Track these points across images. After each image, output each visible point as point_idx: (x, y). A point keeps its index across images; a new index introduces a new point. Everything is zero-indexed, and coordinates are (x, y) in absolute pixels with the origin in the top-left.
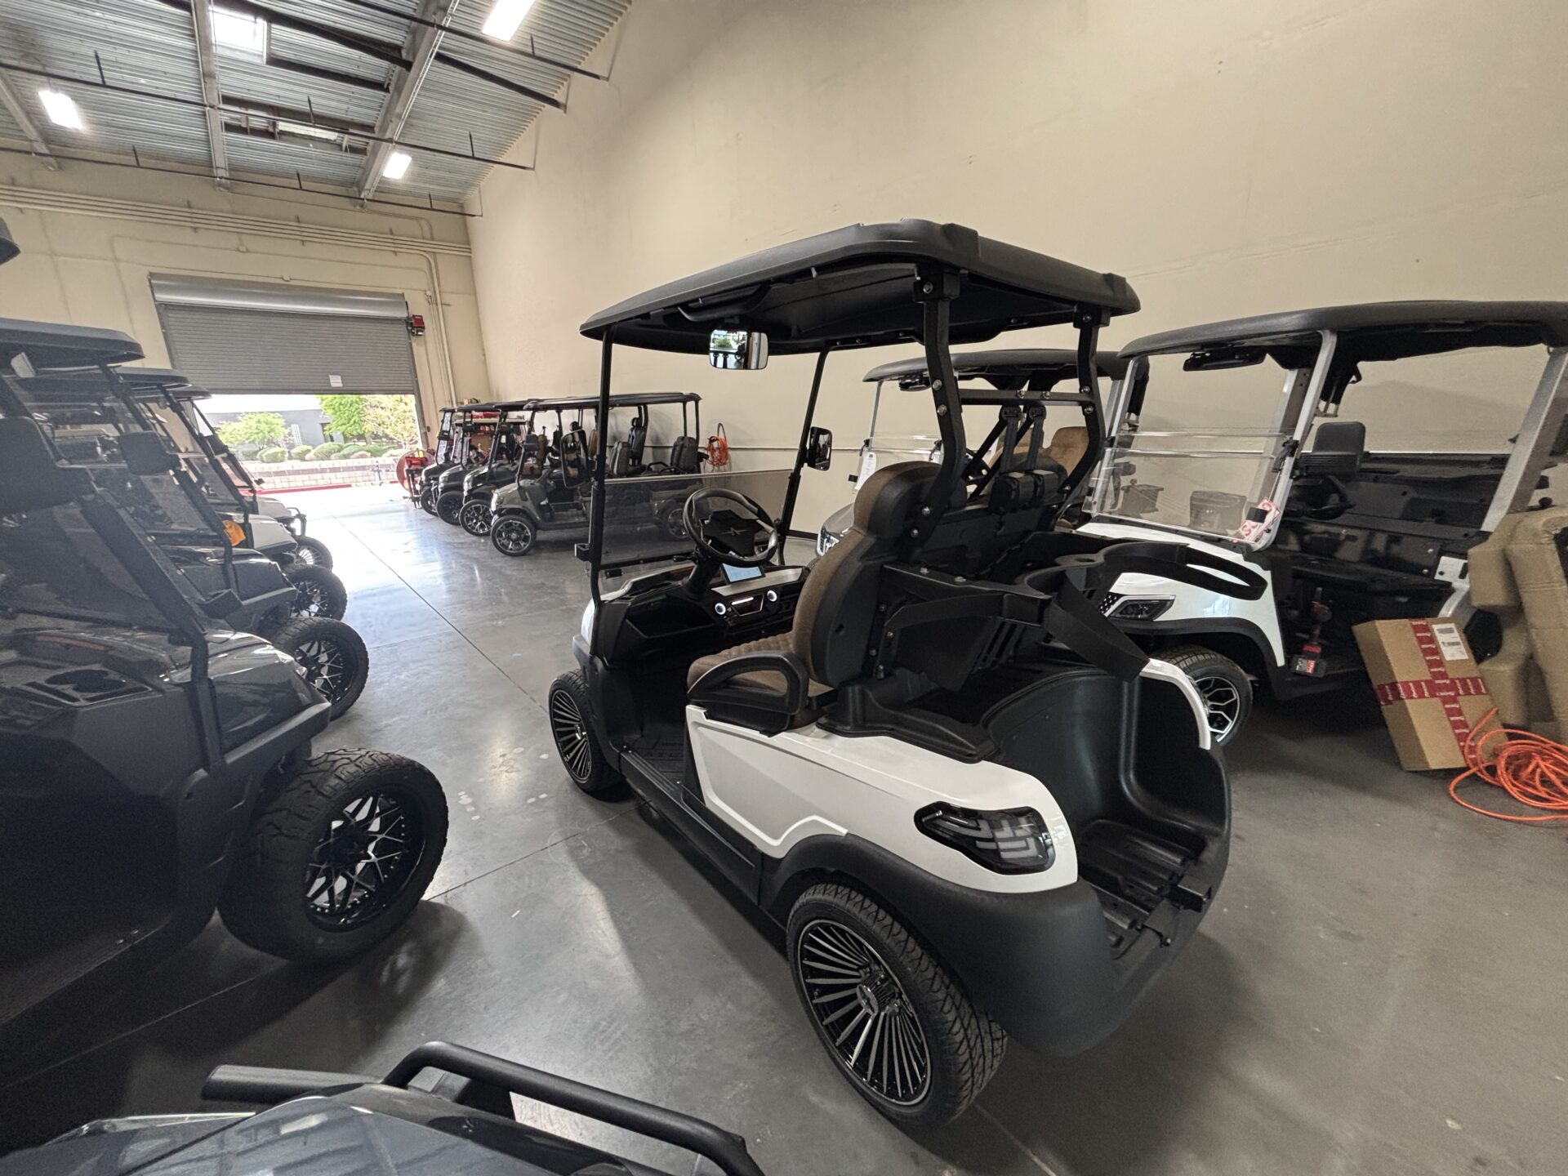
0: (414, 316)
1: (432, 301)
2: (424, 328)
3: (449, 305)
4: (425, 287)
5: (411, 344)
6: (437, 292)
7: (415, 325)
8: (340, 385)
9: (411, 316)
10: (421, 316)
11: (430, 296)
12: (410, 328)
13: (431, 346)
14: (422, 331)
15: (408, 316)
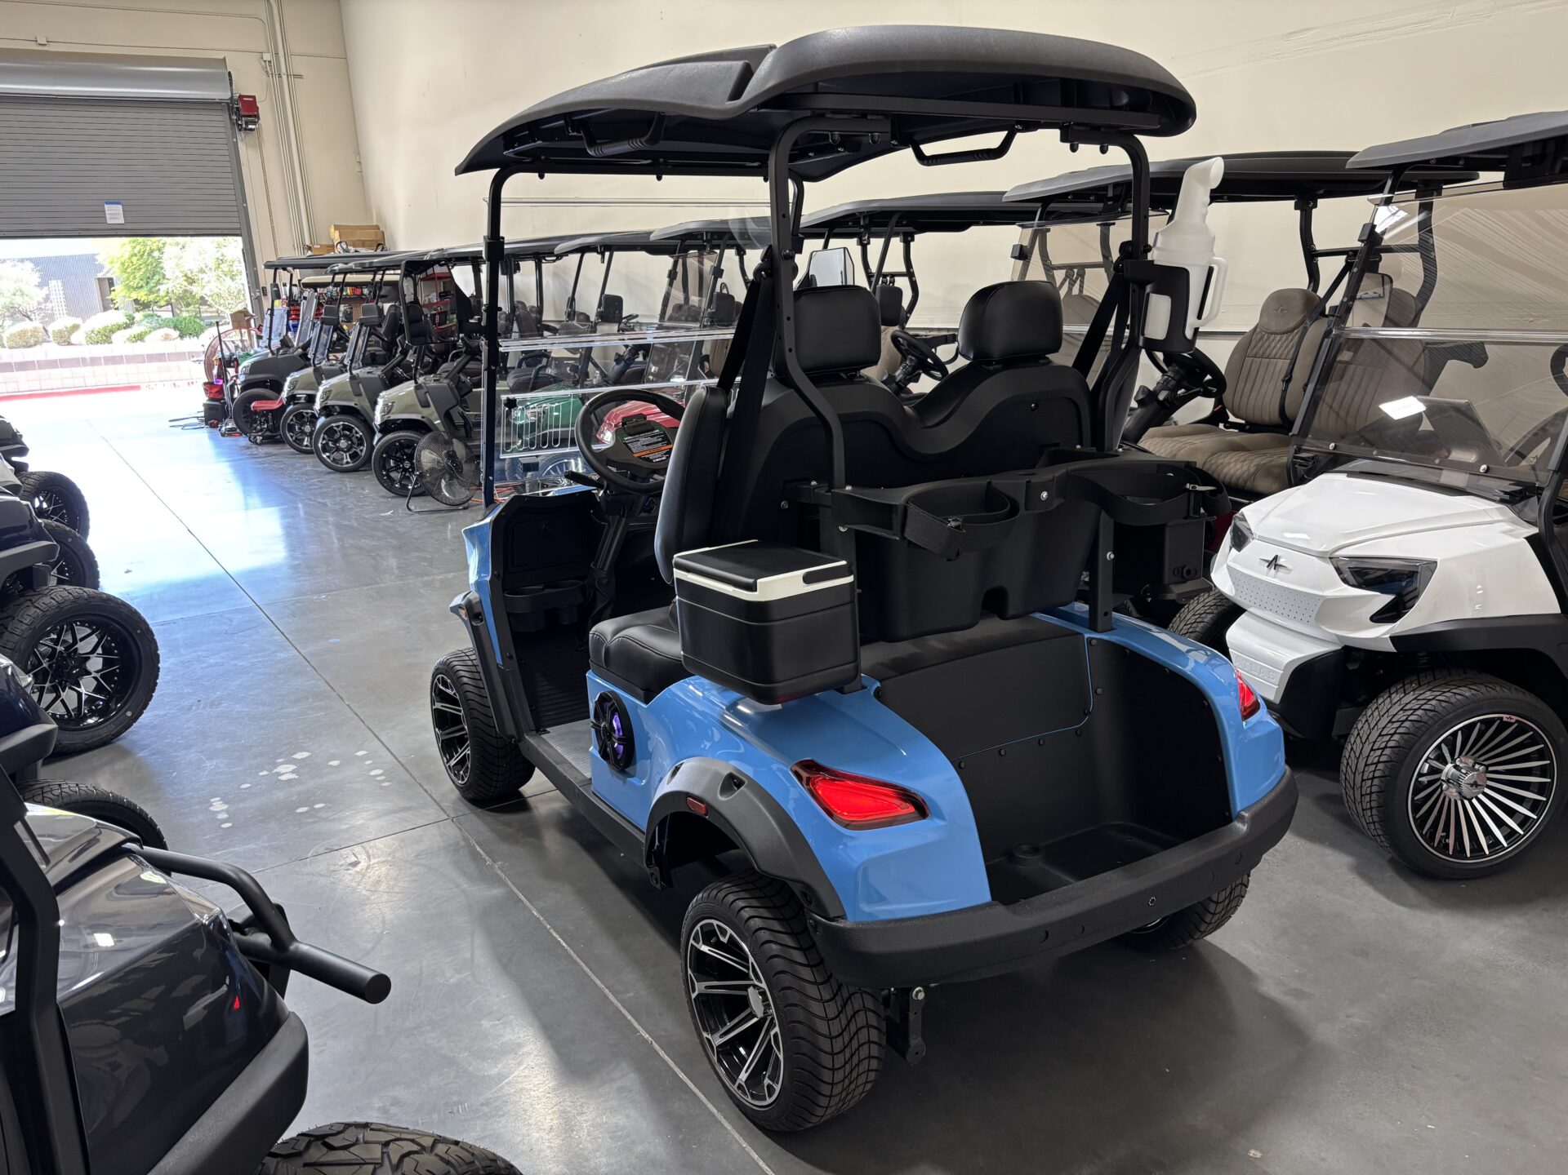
0: (241, 97)
1: (271, 70)
2: (257, 116)
3: (300, 76)
4: (263, 48)
5: (236, 145)
6: (281, 53)
7: (243, 112)
8: (122, 221)
9: (236, 96)
10: (254, 97)
11: (270, 62)
12: (234, 117)
13: (269, 149)
14: (254, 123)
15: (232, 98)
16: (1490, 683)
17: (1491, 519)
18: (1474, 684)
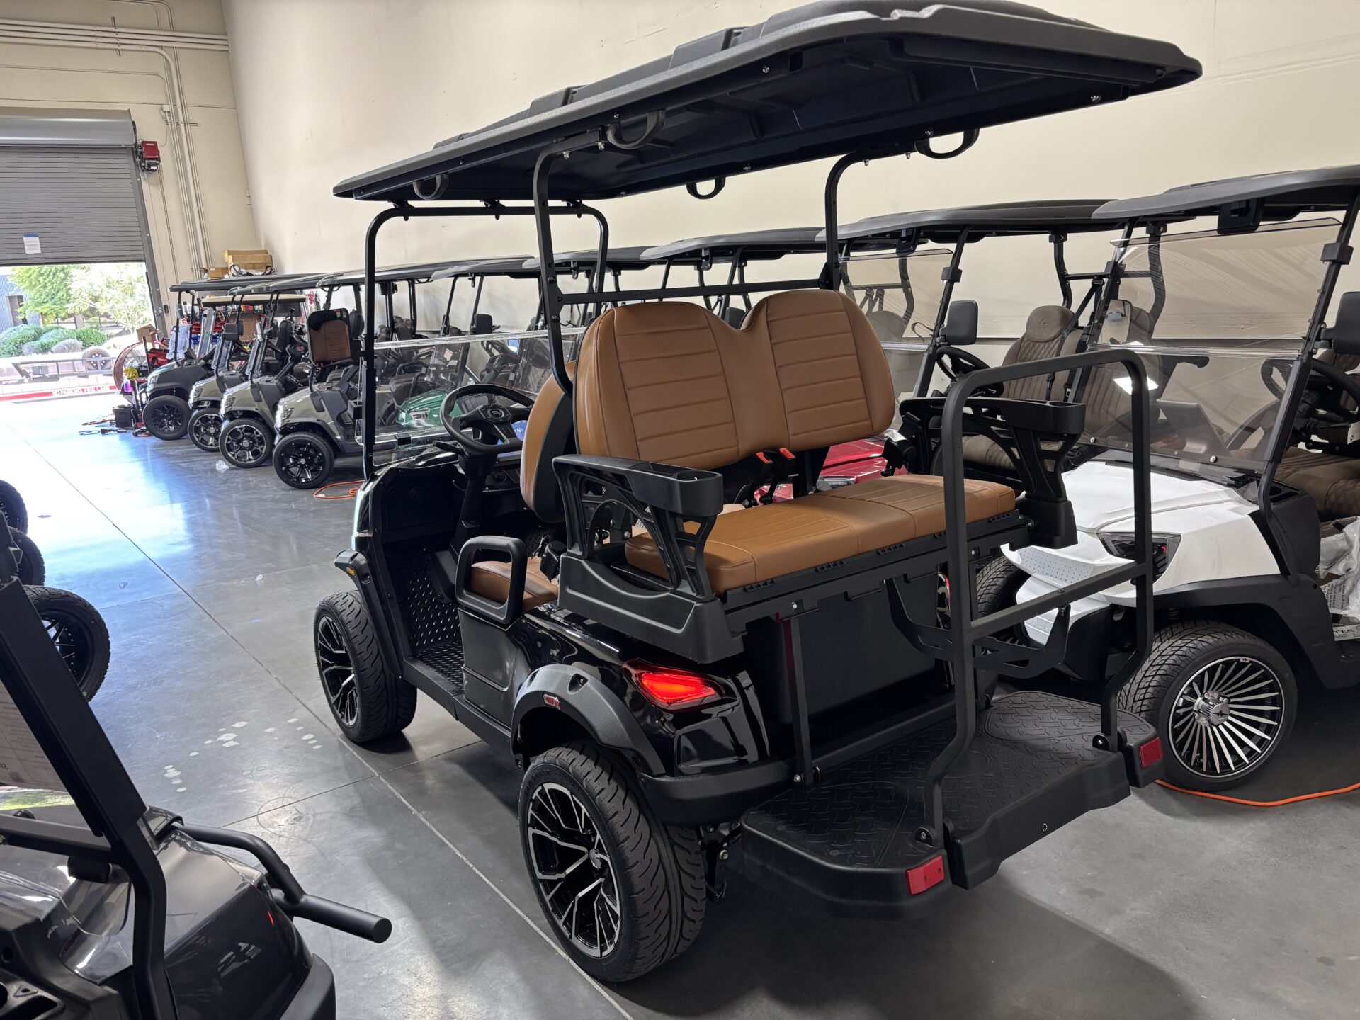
0: (144, 143)
1: (171, 120)
2: (158, 159)
3: (195, 124)
4: (163, 100)
5: (140, 183)
6: (179, 105)
7: (146, 156)
8: (39, 251)
9: (140, 142)
10: (155, 143)
11: (169, 112)
12: (138, 160)
13: (169, 187)
14: (156, 165)
15: (136, 144)
16: (1228, 631)
17: (1220, 500)
18: (1216, 632)
